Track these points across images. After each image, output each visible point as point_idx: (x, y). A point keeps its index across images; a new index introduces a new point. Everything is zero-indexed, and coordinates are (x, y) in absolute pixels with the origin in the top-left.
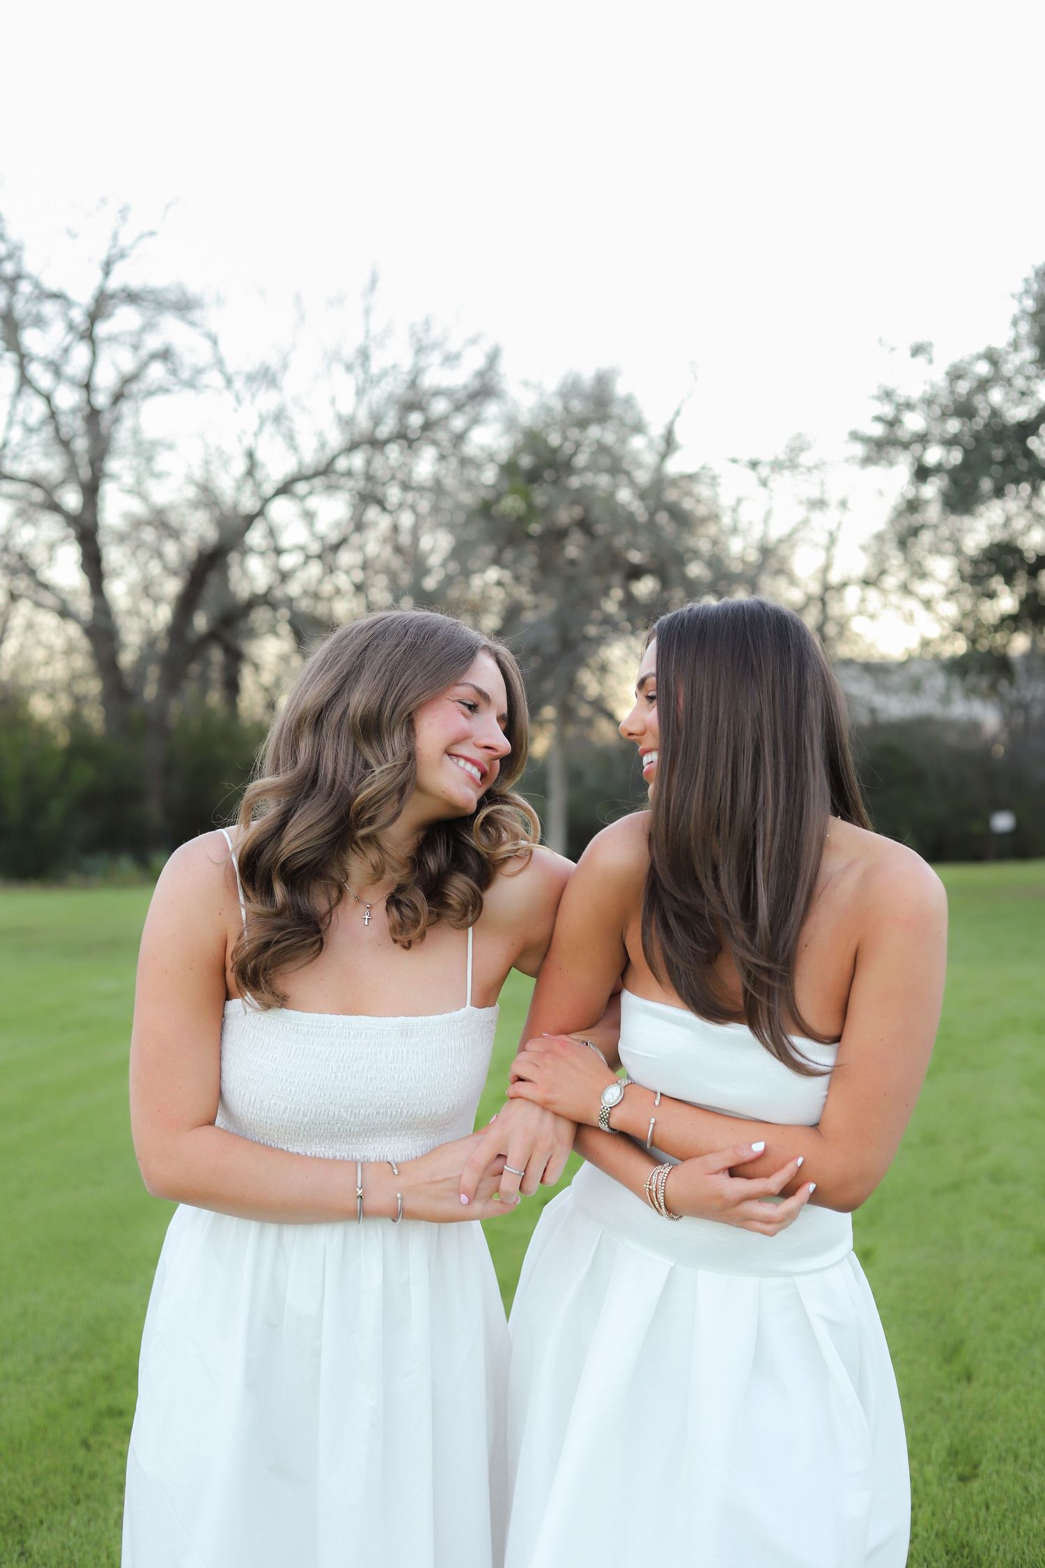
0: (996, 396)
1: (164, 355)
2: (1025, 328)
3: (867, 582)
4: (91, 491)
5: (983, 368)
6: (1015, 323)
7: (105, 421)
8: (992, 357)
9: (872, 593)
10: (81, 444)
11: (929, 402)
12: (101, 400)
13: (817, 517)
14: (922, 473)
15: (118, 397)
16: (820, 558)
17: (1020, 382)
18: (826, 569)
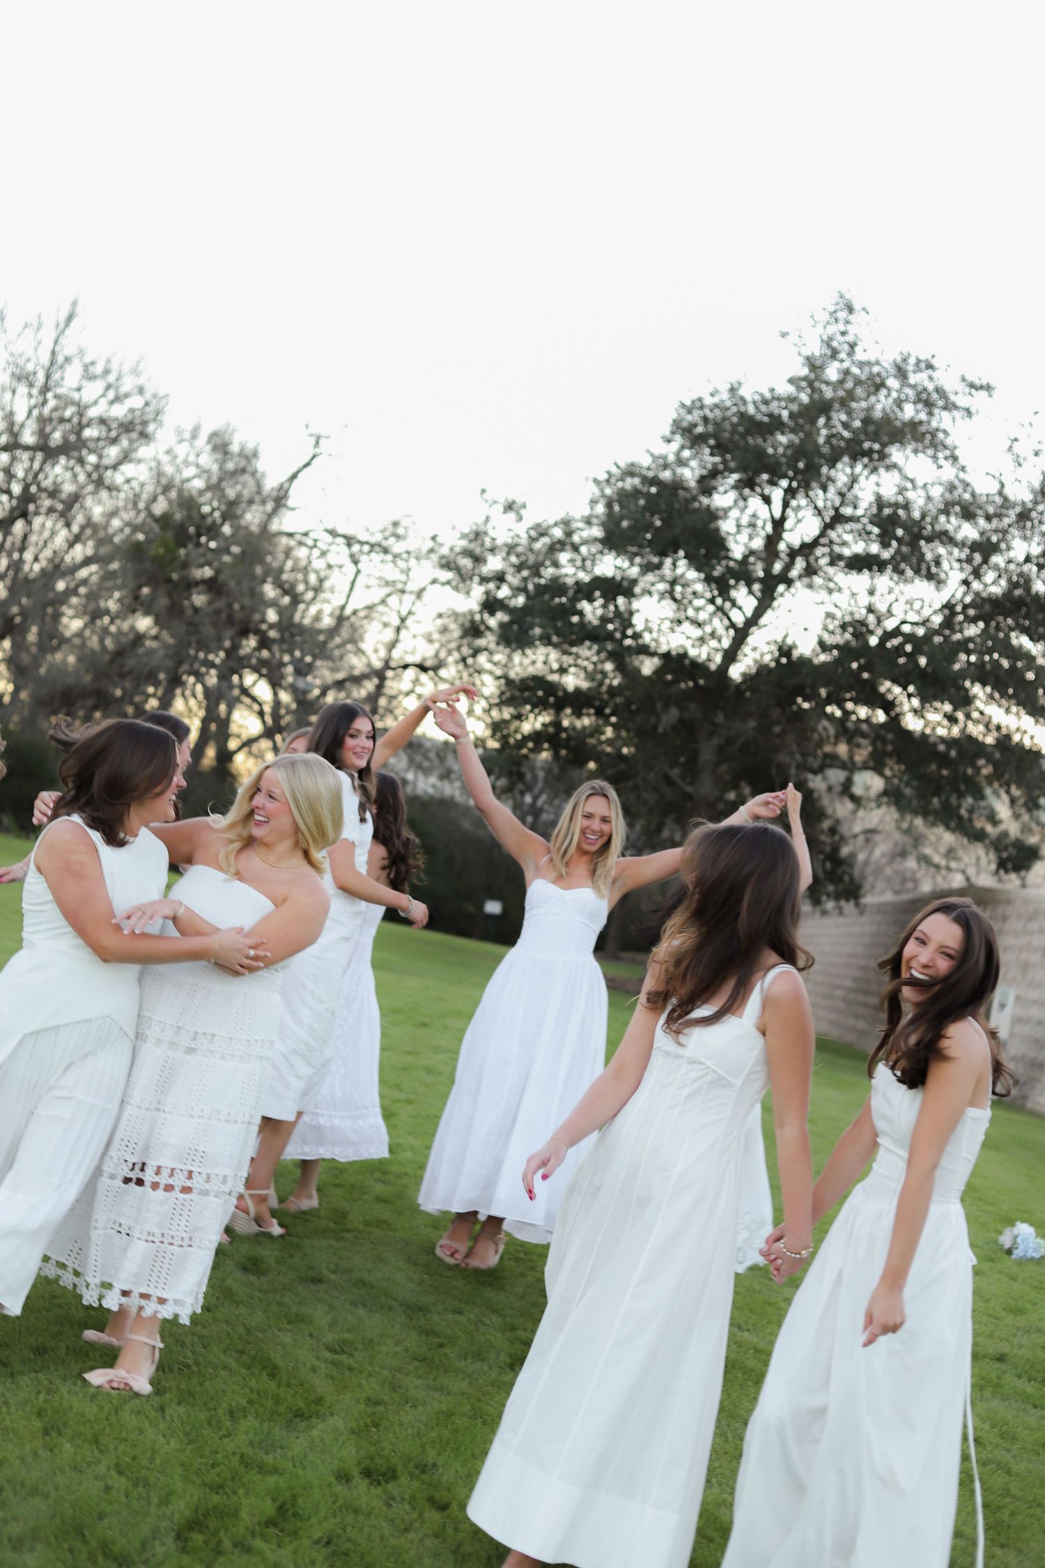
0: (564, 557)
2: (600, 509)
3: (422, 668)
5: (558, 533)
6: (593, 502)
8: (566, 523)
9: (424, 677)
11: (511, 549)
13: (393, 601)
14: (491, 605)
16: (389, 635)
17: (584, 549)
18: (392, 645)
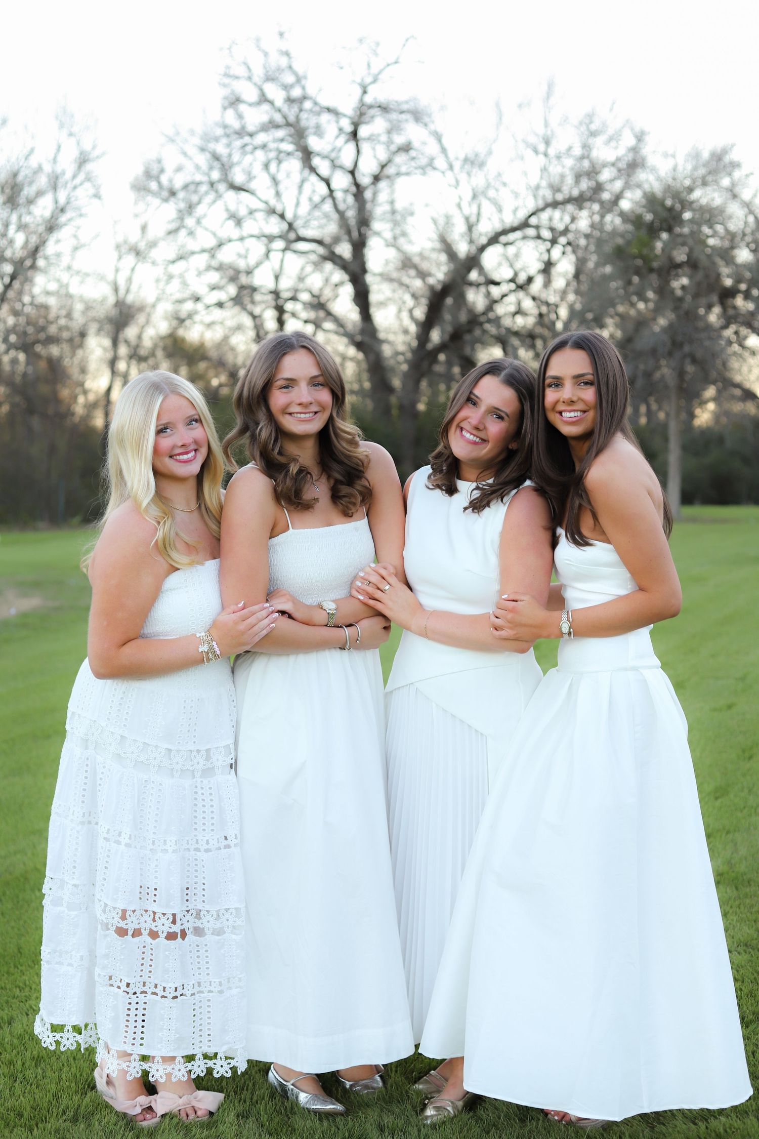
1: (406, 148)
4: (359, 246)
7: (368, 195)
10: (351, 214)
12: (365, 180)
15: (376, 179)
